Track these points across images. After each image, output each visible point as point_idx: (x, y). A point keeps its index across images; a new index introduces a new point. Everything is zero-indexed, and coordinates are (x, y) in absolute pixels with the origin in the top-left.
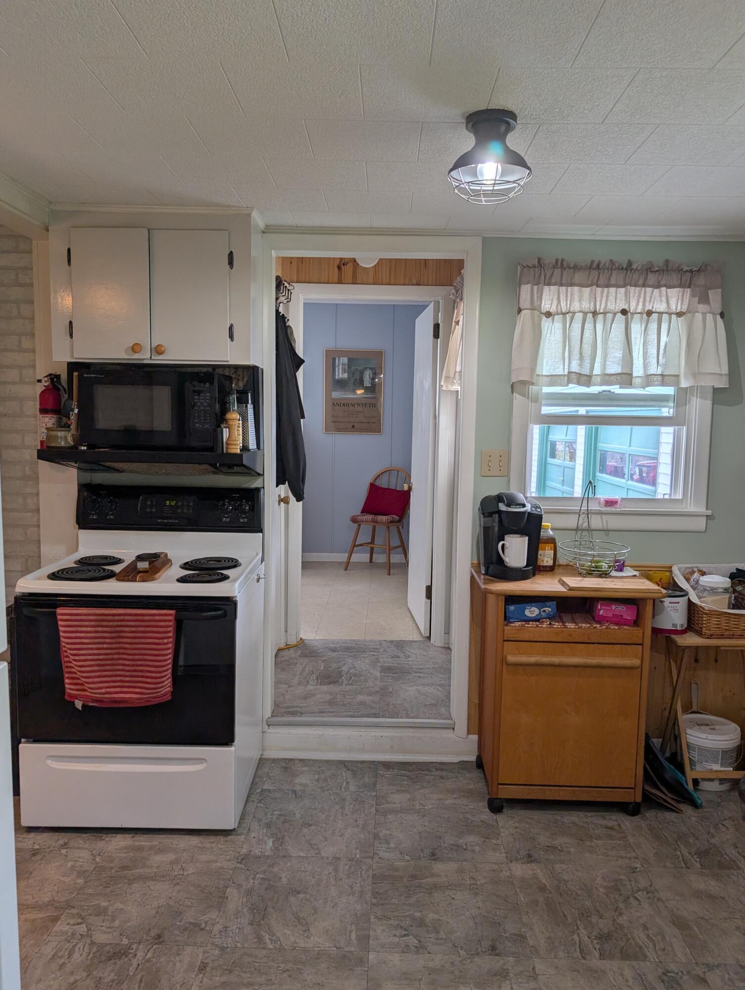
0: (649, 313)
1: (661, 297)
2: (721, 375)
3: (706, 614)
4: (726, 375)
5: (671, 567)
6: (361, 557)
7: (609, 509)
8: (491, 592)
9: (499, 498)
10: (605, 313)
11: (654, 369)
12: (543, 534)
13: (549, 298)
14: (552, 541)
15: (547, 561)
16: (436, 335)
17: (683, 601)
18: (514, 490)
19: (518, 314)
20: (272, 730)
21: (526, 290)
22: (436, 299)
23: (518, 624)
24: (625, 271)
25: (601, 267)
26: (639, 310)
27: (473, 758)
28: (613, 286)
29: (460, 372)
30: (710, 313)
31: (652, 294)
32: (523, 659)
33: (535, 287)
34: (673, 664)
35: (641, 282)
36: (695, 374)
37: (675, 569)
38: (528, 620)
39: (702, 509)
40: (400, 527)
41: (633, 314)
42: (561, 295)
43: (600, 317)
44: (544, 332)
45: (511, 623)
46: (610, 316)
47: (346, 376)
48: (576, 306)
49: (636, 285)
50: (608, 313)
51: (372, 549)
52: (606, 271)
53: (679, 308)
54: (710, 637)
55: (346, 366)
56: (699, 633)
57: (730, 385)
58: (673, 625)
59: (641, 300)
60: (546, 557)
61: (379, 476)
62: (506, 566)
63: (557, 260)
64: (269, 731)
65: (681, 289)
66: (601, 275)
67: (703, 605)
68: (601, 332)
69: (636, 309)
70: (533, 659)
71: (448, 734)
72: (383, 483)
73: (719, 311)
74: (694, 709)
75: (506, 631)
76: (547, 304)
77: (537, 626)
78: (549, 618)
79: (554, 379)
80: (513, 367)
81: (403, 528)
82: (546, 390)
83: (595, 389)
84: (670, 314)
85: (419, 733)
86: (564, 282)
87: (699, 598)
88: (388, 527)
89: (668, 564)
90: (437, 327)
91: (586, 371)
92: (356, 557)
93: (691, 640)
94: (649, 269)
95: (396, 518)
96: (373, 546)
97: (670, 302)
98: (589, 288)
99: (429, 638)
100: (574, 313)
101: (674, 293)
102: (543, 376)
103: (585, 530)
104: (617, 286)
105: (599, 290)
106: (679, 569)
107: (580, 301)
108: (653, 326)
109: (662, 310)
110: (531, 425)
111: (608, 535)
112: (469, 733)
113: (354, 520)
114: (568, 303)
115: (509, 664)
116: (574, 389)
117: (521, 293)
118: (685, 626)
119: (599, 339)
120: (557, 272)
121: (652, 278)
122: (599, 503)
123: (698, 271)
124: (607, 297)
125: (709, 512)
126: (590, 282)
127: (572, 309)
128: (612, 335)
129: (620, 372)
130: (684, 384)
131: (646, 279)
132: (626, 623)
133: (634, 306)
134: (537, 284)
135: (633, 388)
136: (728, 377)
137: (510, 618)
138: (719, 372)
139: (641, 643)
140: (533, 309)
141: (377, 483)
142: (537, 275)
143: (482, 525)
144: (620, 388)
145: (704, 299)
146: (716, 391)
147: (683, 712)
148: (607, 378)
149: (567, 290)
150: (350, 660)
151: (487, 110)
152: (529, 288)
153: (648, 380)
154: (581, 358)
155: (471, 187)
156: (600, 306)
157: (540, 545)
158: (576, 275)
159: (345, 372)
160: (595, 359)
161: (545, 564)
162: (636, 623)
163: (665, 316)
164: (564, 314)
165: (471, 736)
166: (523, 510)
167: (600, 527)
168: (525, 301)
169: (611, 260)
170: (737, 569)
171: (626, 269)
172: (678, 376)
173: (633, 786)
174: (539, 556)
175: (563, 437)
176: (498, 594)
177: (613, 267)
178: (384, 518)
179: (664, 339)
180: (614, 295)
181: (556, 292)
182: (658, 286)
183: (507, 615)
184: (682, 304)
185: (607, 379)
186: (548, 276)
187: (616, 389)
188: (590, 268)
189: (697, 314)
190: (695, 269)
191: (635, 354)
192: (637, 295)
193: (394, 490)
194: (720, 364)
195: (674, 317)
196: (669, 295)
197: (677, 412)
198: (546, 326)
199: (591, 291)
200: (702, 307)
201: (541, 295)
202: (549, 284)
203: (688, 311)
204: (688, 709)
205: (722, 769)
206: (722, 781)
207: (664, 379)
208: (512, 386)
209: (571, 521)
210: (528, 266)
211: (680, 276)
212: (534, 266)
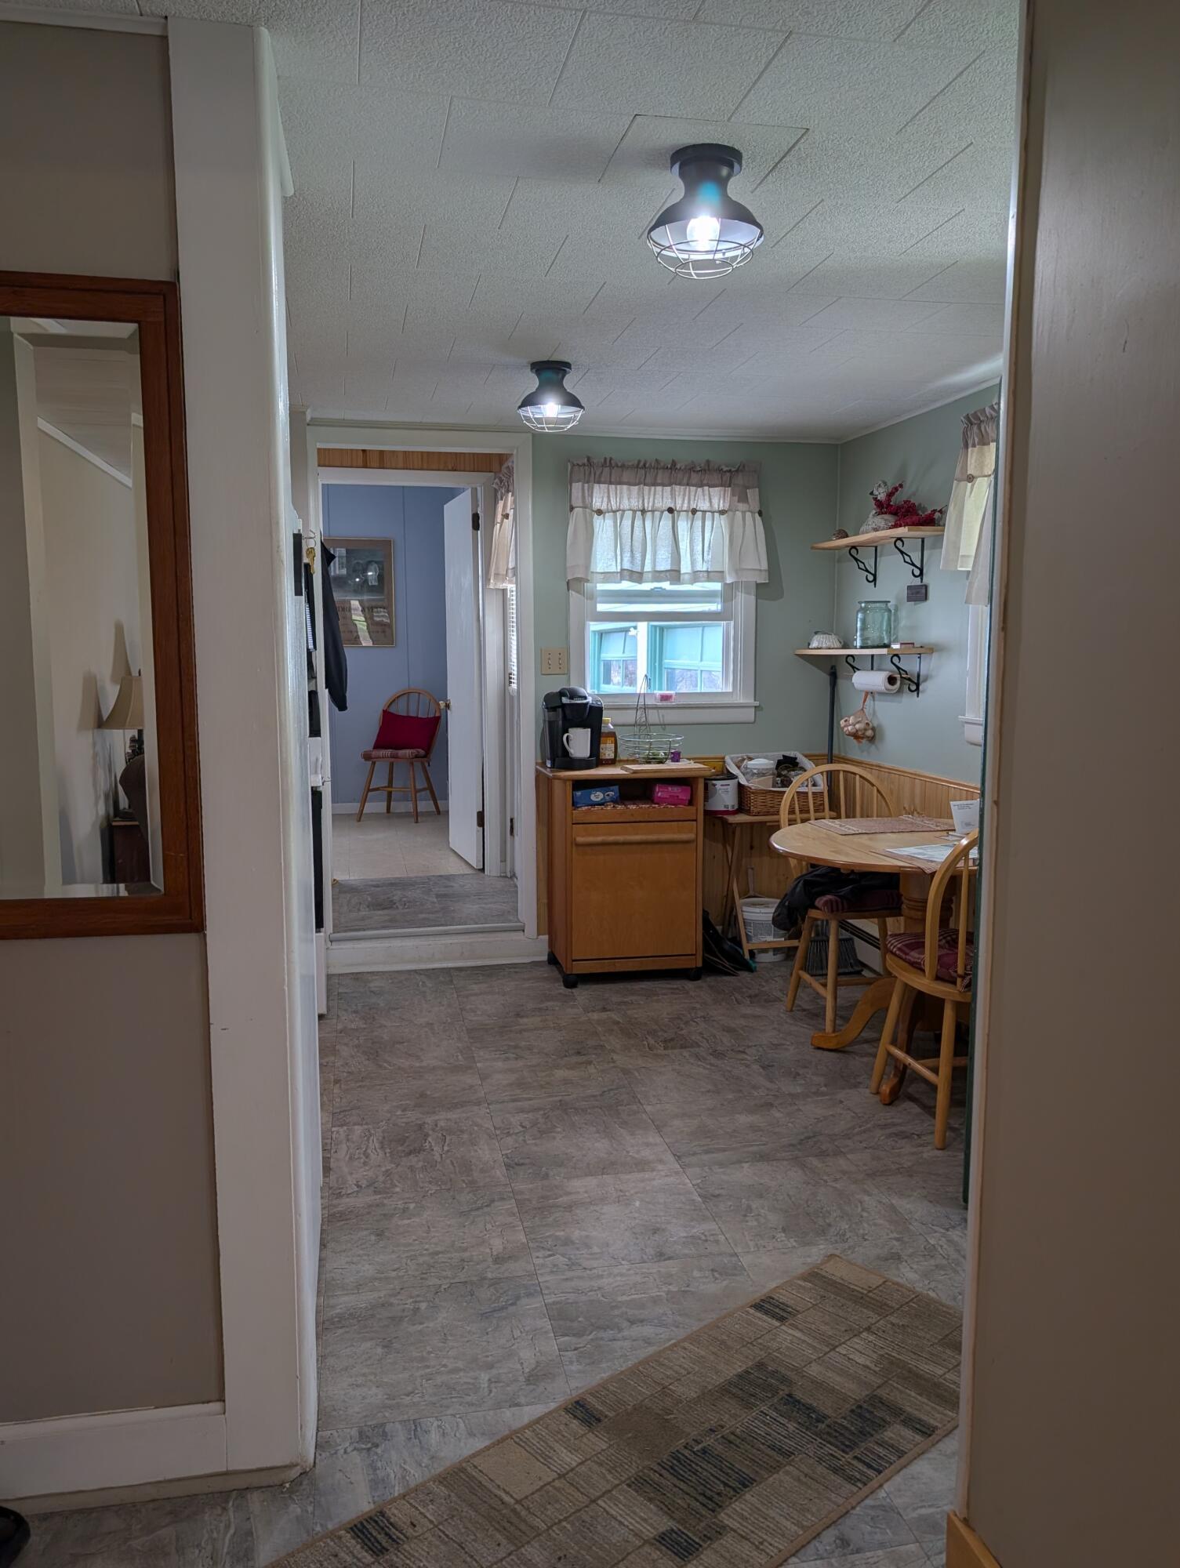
0: (694, 511)
1: (704, 496)
2: (760, 570)
3: (753, 793)
4: (765, 570)
5: (724, 758)
6: (376, 806)
7: (665, 703)
8: (559, 778)
9: (562, 694)
10: (653, 511)
11: (701, 566)
12: (603, 730)
13: (600, 497)
14: (613, 735)
15: (609, 755)
16: (476, 526)
17: (732, 783)
18: (573, 685)
19: (571, 511)
20: (335, 946)
21: (577, 487)
22: (474, 486)
23: (584, 808)
24: (670, 471)
25: (647, 466)
26: (685, 509)
27: (545, 958)
28: (659, 485)
29: (515, 569)
30: (749, 511)
31: (696, 492)
32: (591, 839)
33: (586, 485)
34: (729, 848)
35: (685, 481)
36: (737, 570)
37: (728, 759)
38: (594, 804)
39: (751, 701)
40: (426, 764)
41: (679, 512)
42: (611, 494)
43: (649, 515)
44: (596, 530)
45: (578, 808)
46: (657, 514)
47: (344, 571)
48: (625, 504)
49: (680, 484)
50: (656, 510)
51: (390, 794)
52: (652, 470)
53: (721, 505)
54: (758, 814)
55: (344, 560)
56: (748, 812)
57: (769, 580)
58: (725, 806)
59: (686, 498)
60: (607, 751)
61: (394, 700)
62: (571, 758)
63: (605, 459)
64: (332, 947)
65: (723, 488)
66: (647, 474)
67: (750, 785)
68: (650, 528)
69: (682, 507)
70: (599, 839)
71: (518, 936)
72: (400, 709)
73: (757, 510)
74: (751, 893)
75: (574, 815)
76: (598, 502)
77: (602, 809)
78: (612, 801)
79: (608, 577)
80: (568, 565)
81: (429, 765)
82: (601, 587)
83: (646, 586)
84: (713, 512)
85: (491, 937)
86: (612, 480)
87: (748, 781)
88: (412, 764)
89: (723, 756)
90: (476, 518)
91: (638, 569)
92: (369, 807)
93: (742, 818)
94: (691, 469)
95: (422, 752)
96: (390, 789)
97: (713, 501)
98: (637, 487)
99: (483, 870)
100: (624, 511)
101: (716, 492)
102: (597, 573)
103: (643, 725)
104: (663, 485)
105: (646, 488)
106: (732, 759)
107: (629, 499)
108: (698, 523)
109: (705, 508)
110: (587, 622)
111: (664, 729)
112: (539, 934)
113: (367, 757)
114: (618, 499)
115: (578, 845)
116: (626, 585)
117: (573, 490)
118: (736, 807)
119: (649, 537)
120: (607, 470)
121: (695, 478)
122: (656, 698)
123: (737, 471)
124: (655, 495)
125: (757, 703)
126: (637, 481)
127: (622, 507)
128: (661, 532)
129: (669, 568)
130: (729, 580)
131: (690, 477)
132: (682, 802)
133: (680, 503)
134: (588, 482)
135: (683, 584)
136: (767, 573)
137: (577, 803)
138: (758, 568)
139: (695, 818)
140: (585, 507)
141: (393, 710)
142: (587, 473)
143: (547, 719)
144: (671, 584)
145: (743, 499)
146: (758, 585)
147: (740, 897)
148: (658, 574)
149: (616, 488)
150: (399, 892)
151: (548, 361)
152: (580, 487)
153: (696, 577)
154: (632, 556)
155: (536, 416)
156: (648, 503)
157: (602, 739)
158: (624, 473)
159: (343, 567)
160: (645, 555)
161: (607, 757)
162: (691, 803)
163: (708, 515)
164: (614, 512)
165: (541, 937)
166: (585, 701)
167: (657, 722)
168: (576, 500)
169: (656, 460)
170: (784, 756)
171: (671, 468)
172: (722, 572)
173: (694, 953)
174: (601, 750)
175: (621, 655)
176: (565, 780)
177: (658, 466)
178: (407, 752)
179: (707, 535)
180: (661, 493)
181: (606, 491)
182: (701, 485)
183: (575, 800)
184: (724, 502)
185: (658, 576)
186: (598, 473)
187: (666, 585)
188: (637, 467)
189: (737, 512)
190: (733, 470)
191: (682, 552)
192: (682, 493)
193: (415, 717)
194: (759, 559)
195: (716, 515)
196: (712, 494)
197: (724, 607)
198: (598, 524)
199: (639, 489)
200: (742, 506)
201: (592, 493)
202: (599, 482)
203: (730, 510)
204: (745, 894)
205: (775, 940)
206: (776, 950)
207: (709, 576)
208: (568, 583)
209: (629, 717)
210: (578, 465)
211: (720, 476)
212: (584, 465)
